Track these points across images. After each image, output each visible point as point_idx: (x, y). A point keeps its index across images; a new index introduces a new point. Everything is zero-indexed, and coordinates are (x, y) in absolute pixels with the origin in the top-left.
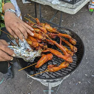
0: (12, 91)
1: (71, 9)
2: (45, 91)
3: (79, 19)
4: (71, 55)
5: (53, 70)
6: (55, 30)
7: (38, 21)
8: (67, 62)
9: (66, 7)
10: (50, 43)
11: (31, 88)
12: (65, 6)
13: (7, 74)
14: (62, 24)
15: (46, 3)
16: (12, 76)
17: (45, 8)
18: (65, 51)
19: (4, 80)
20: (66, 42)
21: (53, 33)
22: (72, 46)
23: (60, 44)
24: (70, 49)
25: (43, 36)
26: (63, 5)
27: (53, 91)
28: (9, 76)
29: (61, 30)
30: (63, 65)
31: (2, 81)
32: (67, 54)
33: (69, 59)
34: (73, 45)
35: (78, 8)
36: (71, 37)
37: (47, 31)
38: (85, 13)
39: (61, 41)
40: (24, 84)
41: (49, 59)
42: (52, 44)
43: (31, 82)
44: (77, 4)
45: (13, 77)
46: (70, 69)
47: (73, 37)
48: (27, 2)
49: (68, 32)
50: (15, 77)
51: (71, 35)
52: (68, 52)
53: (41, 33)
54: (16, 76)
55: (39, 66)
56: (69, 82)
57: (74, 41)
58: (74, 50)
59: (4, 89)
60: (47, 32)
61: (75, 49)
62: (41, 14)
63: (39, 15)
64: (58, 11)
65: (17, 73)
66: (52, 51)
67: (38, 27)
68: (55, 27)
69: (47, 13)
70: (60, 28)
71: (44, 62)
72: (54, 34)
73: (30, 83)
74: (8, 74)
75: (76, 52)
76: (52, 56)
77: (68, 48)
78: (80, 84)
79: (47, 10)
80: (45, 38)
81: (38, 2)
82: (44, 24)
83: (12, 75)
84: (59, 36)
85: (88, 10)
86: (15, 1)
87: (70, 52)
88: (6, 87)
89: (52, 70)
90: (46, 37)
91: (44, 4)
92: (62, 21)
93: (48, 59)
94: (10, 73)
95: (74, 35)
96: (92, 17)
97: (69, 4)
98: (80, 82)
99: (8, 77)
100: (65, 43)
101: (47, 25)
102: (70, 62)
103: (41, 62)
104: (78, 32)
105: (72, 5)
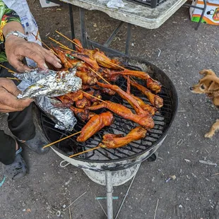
0: (27, 202)
1: (148, 17)
2: (98, 198)
3: (169, 40)
4: (150, 112)
5: (114, 145)
6: (115, 63)
7: (79, 45)
8: (143, 127)
9: (139, 14)
10: (107, 91)
11: (68, 193)
12: (136, 12)
13: (13, 165)
14: (131, 52)
15: (93, 6)
16: (24, 170)
17: (93, 17)
18: (138, 106)
19: (7, 180)
20: (139, 88)
21: (112, 69)
22: (151, 96)
23: (128, 91)
24: (149, 102)
25: (91, 76)
26: (132, 10)
27: (117, 198)
28: (18, 169)
29: (129, 63)
30: (135, 134)
31: (2, 182)
32: (141, 111)
33: (147, 120)
34: (153, 92)
35: (163, 16)
36: (149, 77)
37: (100, 66)
38: (182, 25)
39: (129, 85)
40: (51, 186)
41: (106, 123)
42: (111, 93)
43: (67, 181)
44: (162, 6)
45: (27, 172)
46: (148, 141)
47: (154, 76)
48: (52, 4)
49: (143, 66)
50: (31, 172)
51: (149, 74)
52: (145, 108)
53: (87, 69)
54: (33, 170)
55: (85, 139)
56: (152, 177)
57: (156, 85)
58: (157, 102)
59: (9, 198)
60: (98, 67)
61: (159, 101)
62: (83, 31)
63: (81, 32)
64: (122, 22)
65: (34, 163)
66: (112, 105)
67: (80, 57)
68: (116, 58)
69: (98, 27)
70: (127, 58)
71: (96, 129)
72: (114, 72)
73: (66, 183)
74: (16, 165)
75: (160, 106)
76: (112, 117)
77: (143, 100)
78: (176, 179)
79: (96, 21)
80: (95, 80)
81: (76, 3)
82: (91, 52)
83: (26, 167)
84: (125, 76)
85: (190, 18)
86: (24, 3)
87: (148, 107)
88: (12, 194)
89: (112, 144)
90: (98, 78)
91: (91, 9)
92: (133, 45)
93: (103, 123)
94: (20, 164)
95: (156, 73)
96: (197, 35)
97: (144, 7)
98: (174, 177)
99: (15, 171)
100: (137, 89)
101: (98, 53)
102: (149, 127)
103: (89, 130)
104: (167, 68)
105: (151, 10)
